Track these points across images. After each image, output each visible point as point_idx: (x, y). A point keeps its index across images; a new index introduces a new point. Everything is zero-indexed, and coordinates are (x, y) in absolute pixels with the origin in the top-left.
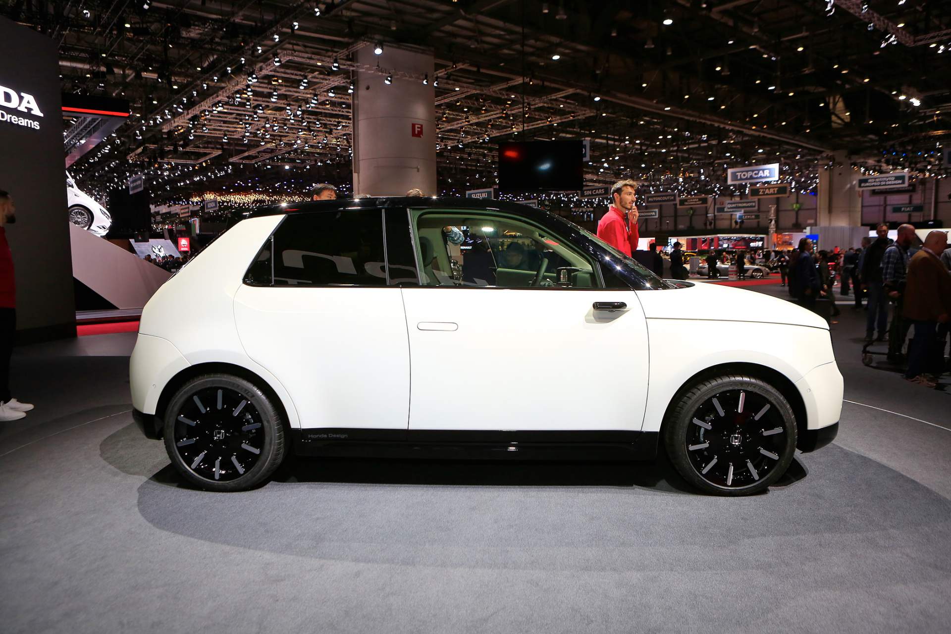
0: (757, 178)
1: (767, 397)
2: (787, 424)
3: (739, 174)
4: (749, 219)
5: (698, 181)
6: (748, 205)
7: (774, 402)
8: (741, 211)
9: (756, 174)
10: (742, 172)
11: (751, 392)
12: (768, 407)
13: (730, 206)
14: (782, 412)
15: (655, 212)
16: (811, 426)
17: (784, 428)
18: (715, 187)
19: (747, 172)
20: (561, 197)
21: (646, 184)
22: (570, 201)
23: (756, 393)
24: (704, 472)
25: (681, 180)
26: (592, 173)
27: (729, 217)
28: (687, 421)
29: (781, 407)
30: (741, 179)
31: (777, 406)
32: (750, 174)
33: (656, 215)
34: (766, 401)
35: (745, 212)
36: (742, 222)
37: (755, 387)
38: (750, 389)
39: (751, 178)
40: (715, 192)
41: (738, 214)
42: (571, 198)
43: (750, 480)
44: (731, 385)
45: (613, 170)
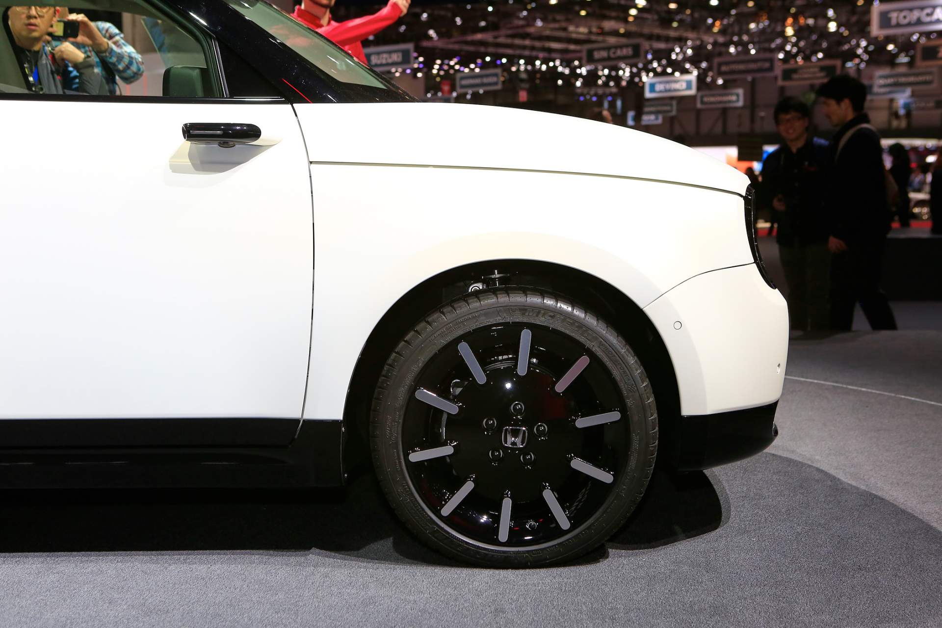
0: (931, 23)
1: (582, 339)
2: (629, 402)
3: (894, 15)
4: (923, 109)
5: (824, 33)
6: (921, 78)
7: (600, 353)
8: (904, 91)
9: (928, 15)
10: (901, 10)
11: (546, 328)
12: (583, 362)
13: (882, 82)
14: (616, 373)
15: (738, 95)
16: (688, 408)
17: (624, 410)
18: (858, 45)
19: (911, 10)
20: (555, 67)
21: (721, 39)
22: (575, 76)
23: (555, 331)
24: (446, 511)
25: (790, 31)
26: (616, 19)
27: (886, 104)
28: (402, 394)
29: (615, 362)
30: (898, 25)
31: (605, 360)
32: (916, 14)
33: (738, 101)
34: (580, 349)
35: (913, 95)
36: (908, 114)
37: (552, 317)
38: (541, 321)
39: (919, 22)
40: (858, 56)
41: (902, 99)
42: (577, 67)
43: (549, 529)
44: (498, 313)
45: (658, 13)
